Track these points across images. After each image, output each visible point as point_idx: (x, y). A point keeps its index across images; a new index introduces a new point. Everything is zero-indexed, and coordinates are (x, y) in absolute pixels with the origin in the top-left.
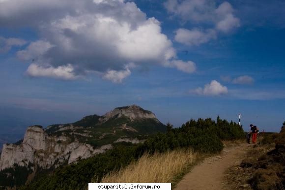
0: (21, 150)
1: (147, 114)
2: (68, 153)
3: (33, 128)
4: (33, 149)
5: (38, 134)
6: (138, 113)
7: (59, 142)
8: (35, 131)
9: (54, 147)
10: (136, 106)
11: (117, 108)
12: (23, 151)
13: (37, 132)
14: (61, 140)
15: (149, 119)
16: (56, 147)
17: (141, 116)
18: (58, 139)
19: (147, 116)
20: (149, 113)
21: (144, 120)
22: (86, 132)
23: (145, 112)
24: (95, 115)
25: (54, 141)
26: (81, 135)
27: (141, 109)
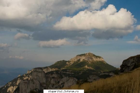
0: (33, 83)
1: (98, 58)
2: (62, 84)
3: (37, 70)
4: (39, 82)
5: (41, 73)
6: (93, 57)
7: (53, 78)
8: (39, 71)
9: (51, 81)
10: (91, 53)
11: (78, 55)
12: (34, 84)
13: (40, 72)
14: (54, 76)
15: (100, 61)
16: (52, 81)
17: (95, 59)
18: (52, 76)
19: (98, 60)
20: (100, 57)
21: (97, 62)
22: (69, 71)
23: (97, 57)
24: (63, 61)
25: (50, 77)
26: (66, 73)
27: (94, 55)
